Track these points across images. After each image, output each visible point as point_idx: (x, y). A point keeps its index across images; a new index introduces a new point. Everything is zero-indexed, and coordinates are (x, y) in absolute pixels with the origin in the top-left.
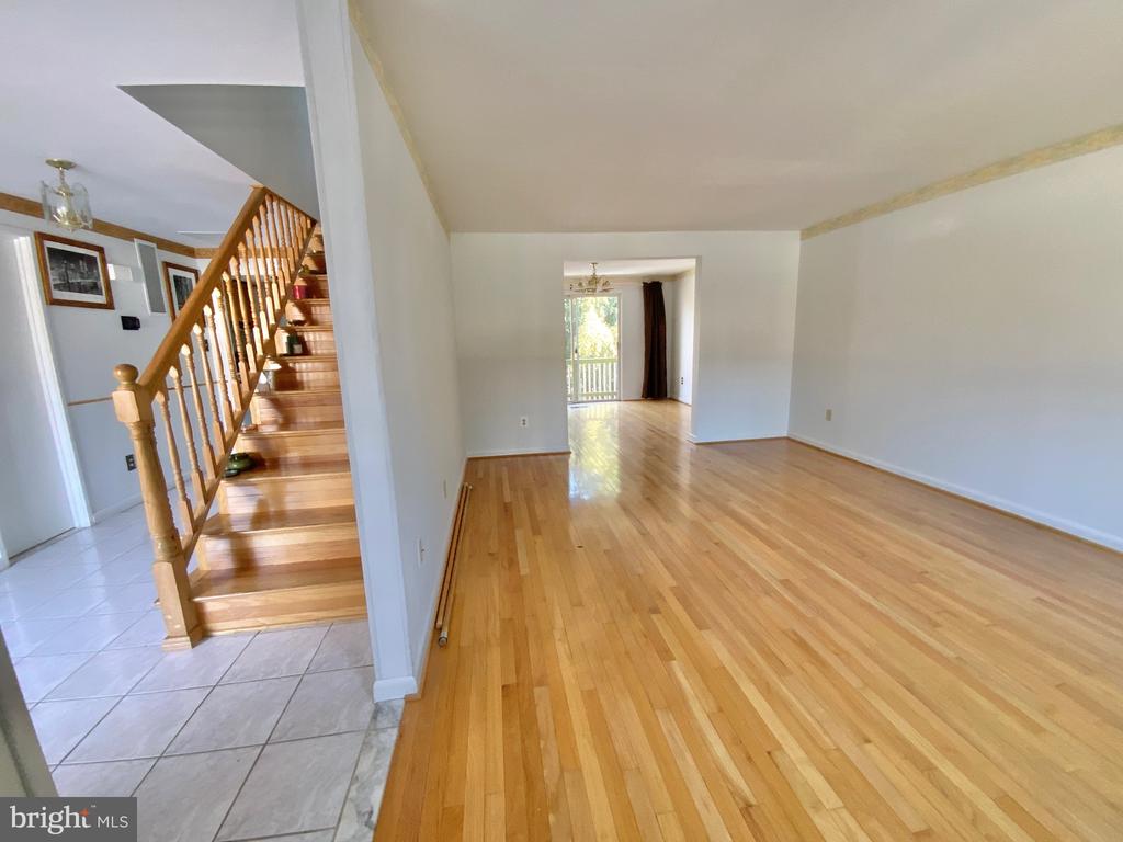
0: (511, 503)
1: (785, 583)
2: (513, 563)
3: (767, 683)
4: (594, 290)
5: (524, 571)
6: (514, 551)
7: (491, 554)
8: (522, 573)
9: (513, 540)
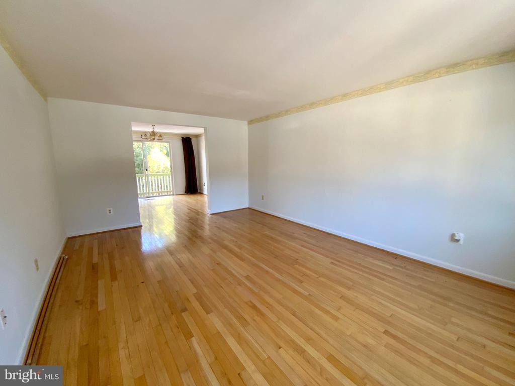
0: (97, 263)
1: (247, 277)
2: (94, 303)
3: (239, 334)
4: (154, 139)
5: (101, 307)
6: (96, 295)
7: (77, 301)
8: (99, 310)
9: (96, 288)
